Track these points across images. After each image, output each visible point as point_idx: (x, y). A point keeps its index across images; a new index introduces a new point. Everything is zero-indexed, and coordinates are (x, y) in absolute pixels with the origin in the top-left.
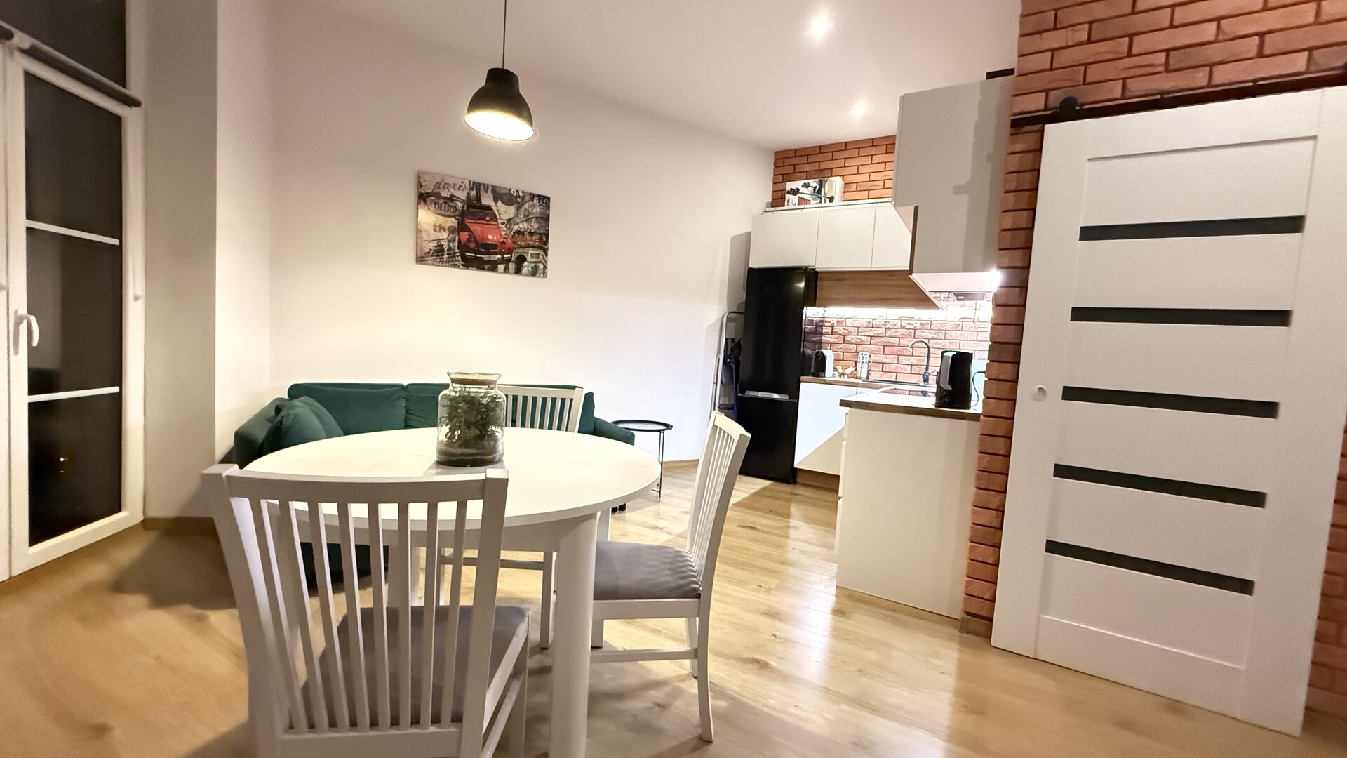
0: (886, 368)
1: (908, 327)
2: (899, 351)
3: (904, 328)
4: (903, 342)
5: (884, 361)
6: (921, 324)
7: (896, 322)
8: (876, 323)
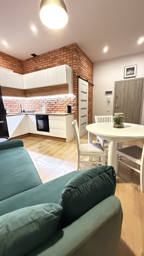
0: (12, 111)
1: (14, 101)
2: (13, 107)
3: (13, 101)
4: (14, 104)
5: (11, 109)
6: (16, 101)
7: (11, 100)
8: (7, 100)
